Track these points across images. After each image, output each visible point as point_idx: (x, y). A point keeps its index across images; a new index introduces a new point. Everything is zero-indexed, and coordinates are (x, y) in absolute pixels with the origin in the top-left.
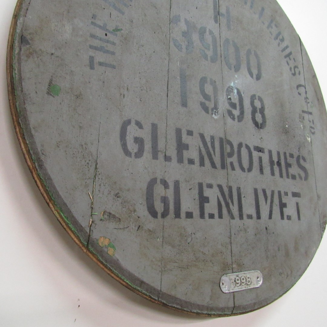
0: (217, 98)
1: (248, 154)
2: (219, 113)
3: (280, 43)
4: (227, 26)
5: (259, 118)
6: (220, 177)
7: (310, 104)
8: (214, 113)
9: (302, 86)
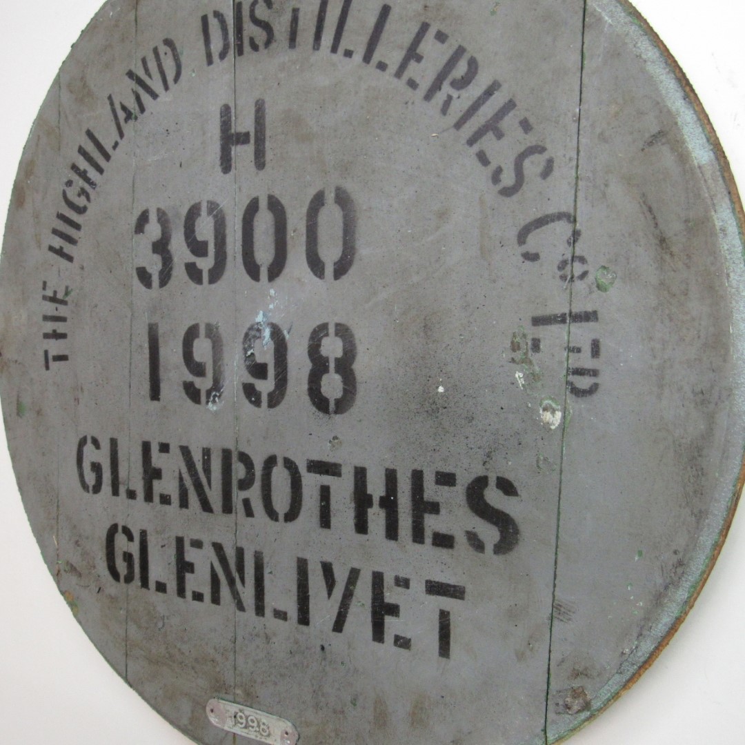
0: (220, 363)
1: (289, 481)
2: (222, 397)
3: (455, 94)
4: (256, 163)
5: (332, 385)
6: (219, 529)
7: (590, 278)
8: (212, 398)
9: (553, 221)
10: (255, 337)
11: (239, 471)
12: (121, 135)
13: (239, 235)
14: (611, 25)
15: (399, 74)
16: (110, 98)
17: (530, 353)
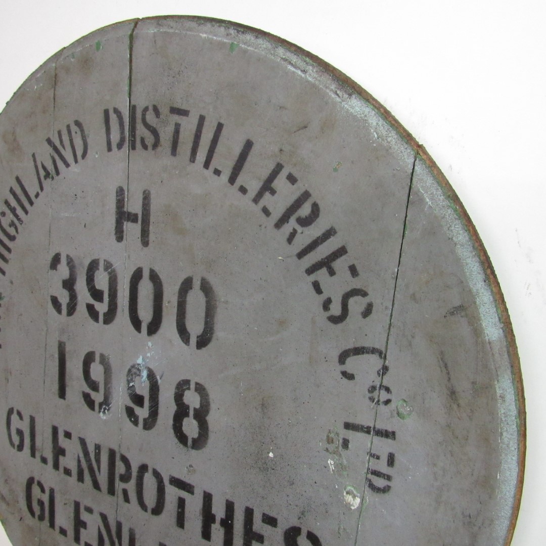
0: (109, 386)
1: (156, 486)
2: (111, 410)
3: (299, 229)
4: (142, 240)
5: (191, 427)
6: (104, 503)
7: (392, 405)
8: (103, 410)
9: (368, 353)
10: (135, 373)
11: (120, 468)
12: (42, 189)
13: (127, 293)
14: (430, 207)
15: (256, 200)
16: (34, 155)
17: (340, 448)
